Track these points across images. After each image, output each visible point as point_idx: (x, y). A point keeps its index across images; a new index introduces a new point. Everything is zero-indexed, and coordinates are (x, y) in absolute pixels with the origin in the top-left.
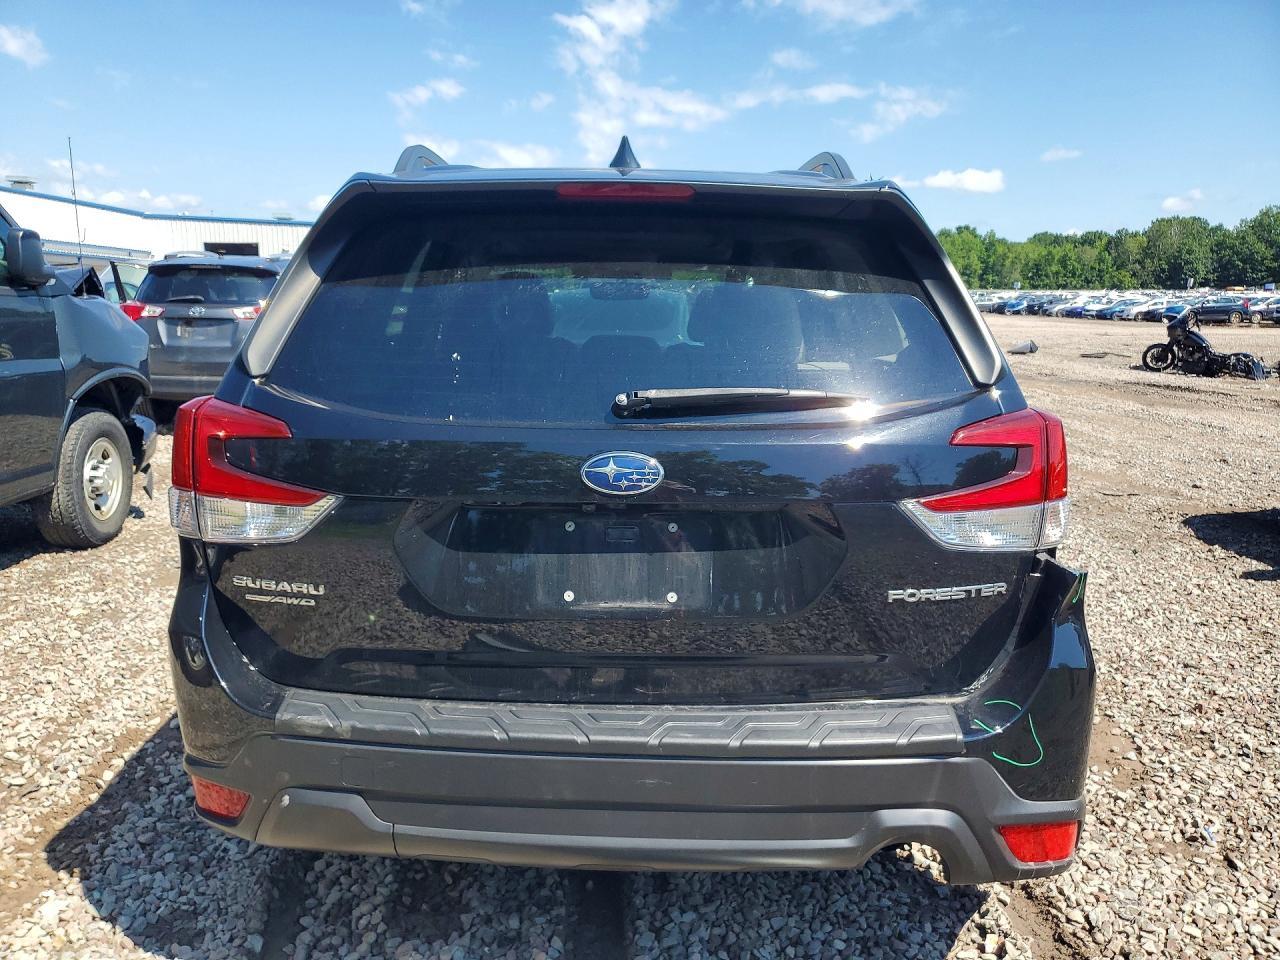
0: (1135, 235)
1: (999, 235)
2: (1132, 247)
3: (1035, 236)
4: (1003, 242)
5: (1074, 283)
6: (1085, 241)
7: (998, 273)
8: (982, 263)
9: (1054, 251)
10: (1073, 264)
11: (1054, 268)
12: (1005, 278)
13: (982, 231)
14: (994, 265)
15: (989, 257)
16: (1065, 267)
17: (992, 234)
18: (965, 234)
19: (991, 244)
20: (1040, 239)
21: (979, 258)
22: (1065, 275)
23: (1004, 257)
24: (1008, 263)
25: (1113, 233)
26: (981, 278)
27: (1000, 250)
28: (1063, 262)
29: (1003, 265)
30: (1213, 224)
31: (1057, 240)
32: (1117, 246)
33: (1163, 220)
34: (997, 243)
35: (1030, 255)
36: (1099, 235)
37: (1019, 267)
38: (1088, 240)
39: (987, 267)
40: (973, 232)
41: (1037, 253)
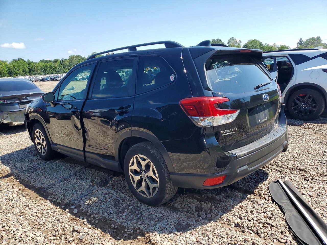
0: (66, 60)
1: (31, 61)
2: (67, 63)
3: (40, 61)
4: (32, 62)
5: (55, 72)
6: (54, 62)
7: (34, 71)
8: (28, 68)
9: (47, 64)
10: (53, 68)
11: (49, 69)
12: (36, 72)
13: (26, 60)
14: (32, 69)
15: (30, 67)
16: (51, 68)
17: (29, 60)
18: (21, 61)
19: (29, 63)
20: (42, 61)
21: (27, 67)
22: (52, 71)
23: (34, 67)
24: (36, 68)
25: (61, 59)
26: (29, 72)
27: (33, 65)
28: (50, 67)
29: (34, 69)
30: (83, 57)
31: (47, 62)
32: (63, 63)
33: (72, 56)
34: (31, 63)
35: (41, 66)
36: (57, 60)
37: (39, 69)
38: (55, 61)
39: (30, 69)
40: (23, 60)
41: (43, 65)
